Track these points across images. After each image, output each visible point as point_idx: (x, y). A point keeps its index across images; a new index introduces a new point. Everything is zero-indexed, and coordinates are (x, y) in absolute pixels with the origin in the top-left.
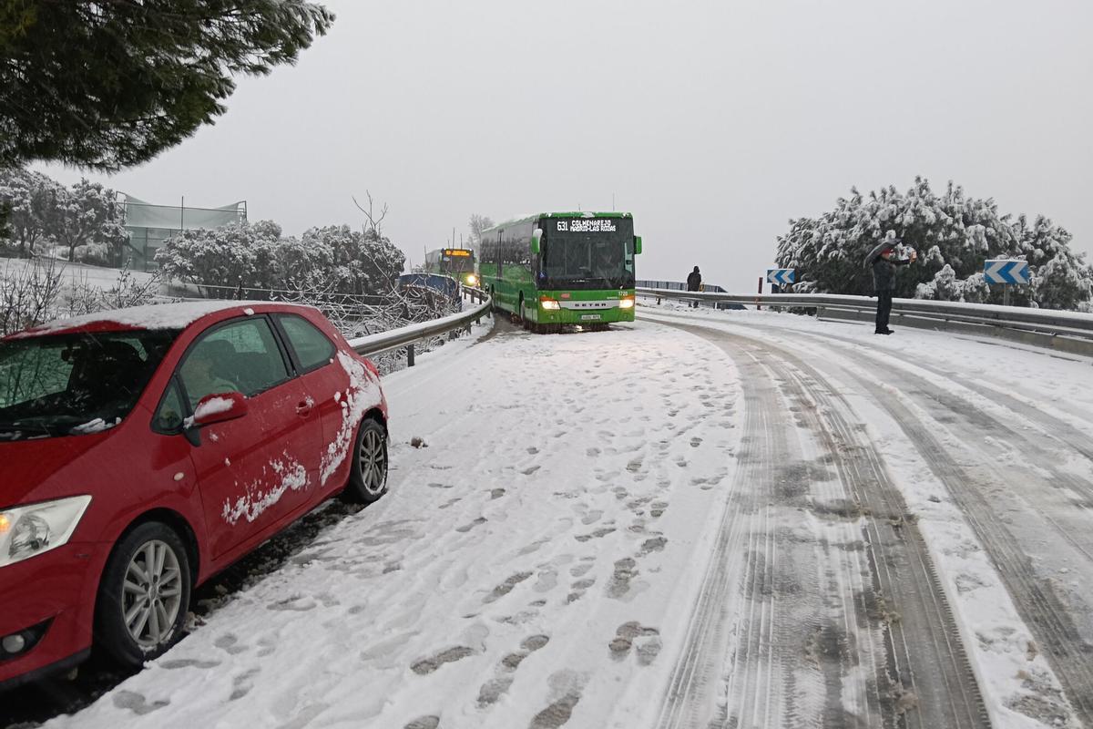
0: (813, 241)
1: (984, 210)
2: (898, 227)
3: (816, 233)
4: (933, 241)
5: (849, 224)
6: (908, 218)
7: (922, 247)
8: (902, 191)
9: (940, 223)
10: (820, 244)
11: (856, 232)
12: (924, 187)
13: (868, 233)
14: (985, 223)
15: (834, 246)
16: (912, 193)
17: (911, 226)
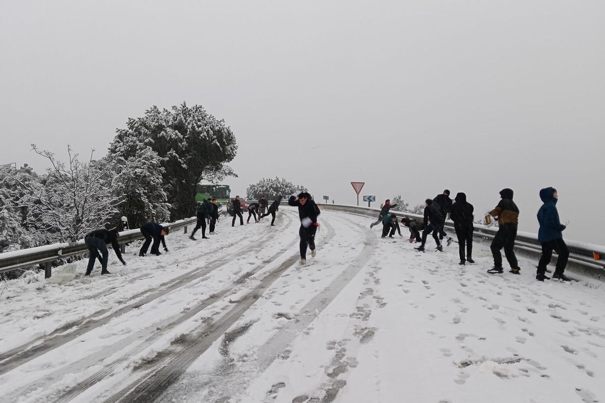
0: (256, 190)
1: (290, 185)
2: (273, 188)
3: (256, 188)
4: (280, 191)
5: (263, 187)
6: (275, 186)
7: (277, 192)
8: (273, 180)
9: (281, 187)
10: (257, 191)
11: (265, 188)
12: (278, 179)
13: (267, 189)
14: (290, 187)
15: (260, 191)
16: (275, 181)
17: (275, 188)
